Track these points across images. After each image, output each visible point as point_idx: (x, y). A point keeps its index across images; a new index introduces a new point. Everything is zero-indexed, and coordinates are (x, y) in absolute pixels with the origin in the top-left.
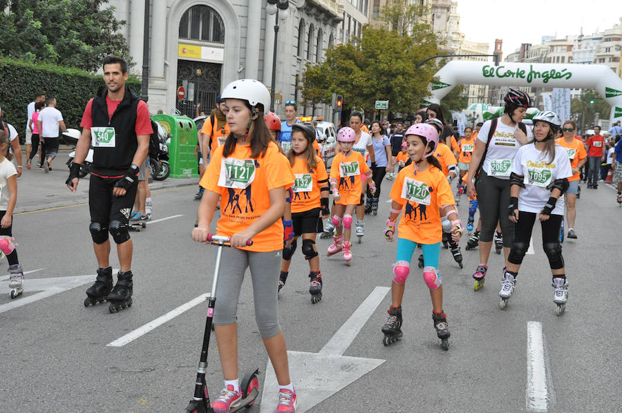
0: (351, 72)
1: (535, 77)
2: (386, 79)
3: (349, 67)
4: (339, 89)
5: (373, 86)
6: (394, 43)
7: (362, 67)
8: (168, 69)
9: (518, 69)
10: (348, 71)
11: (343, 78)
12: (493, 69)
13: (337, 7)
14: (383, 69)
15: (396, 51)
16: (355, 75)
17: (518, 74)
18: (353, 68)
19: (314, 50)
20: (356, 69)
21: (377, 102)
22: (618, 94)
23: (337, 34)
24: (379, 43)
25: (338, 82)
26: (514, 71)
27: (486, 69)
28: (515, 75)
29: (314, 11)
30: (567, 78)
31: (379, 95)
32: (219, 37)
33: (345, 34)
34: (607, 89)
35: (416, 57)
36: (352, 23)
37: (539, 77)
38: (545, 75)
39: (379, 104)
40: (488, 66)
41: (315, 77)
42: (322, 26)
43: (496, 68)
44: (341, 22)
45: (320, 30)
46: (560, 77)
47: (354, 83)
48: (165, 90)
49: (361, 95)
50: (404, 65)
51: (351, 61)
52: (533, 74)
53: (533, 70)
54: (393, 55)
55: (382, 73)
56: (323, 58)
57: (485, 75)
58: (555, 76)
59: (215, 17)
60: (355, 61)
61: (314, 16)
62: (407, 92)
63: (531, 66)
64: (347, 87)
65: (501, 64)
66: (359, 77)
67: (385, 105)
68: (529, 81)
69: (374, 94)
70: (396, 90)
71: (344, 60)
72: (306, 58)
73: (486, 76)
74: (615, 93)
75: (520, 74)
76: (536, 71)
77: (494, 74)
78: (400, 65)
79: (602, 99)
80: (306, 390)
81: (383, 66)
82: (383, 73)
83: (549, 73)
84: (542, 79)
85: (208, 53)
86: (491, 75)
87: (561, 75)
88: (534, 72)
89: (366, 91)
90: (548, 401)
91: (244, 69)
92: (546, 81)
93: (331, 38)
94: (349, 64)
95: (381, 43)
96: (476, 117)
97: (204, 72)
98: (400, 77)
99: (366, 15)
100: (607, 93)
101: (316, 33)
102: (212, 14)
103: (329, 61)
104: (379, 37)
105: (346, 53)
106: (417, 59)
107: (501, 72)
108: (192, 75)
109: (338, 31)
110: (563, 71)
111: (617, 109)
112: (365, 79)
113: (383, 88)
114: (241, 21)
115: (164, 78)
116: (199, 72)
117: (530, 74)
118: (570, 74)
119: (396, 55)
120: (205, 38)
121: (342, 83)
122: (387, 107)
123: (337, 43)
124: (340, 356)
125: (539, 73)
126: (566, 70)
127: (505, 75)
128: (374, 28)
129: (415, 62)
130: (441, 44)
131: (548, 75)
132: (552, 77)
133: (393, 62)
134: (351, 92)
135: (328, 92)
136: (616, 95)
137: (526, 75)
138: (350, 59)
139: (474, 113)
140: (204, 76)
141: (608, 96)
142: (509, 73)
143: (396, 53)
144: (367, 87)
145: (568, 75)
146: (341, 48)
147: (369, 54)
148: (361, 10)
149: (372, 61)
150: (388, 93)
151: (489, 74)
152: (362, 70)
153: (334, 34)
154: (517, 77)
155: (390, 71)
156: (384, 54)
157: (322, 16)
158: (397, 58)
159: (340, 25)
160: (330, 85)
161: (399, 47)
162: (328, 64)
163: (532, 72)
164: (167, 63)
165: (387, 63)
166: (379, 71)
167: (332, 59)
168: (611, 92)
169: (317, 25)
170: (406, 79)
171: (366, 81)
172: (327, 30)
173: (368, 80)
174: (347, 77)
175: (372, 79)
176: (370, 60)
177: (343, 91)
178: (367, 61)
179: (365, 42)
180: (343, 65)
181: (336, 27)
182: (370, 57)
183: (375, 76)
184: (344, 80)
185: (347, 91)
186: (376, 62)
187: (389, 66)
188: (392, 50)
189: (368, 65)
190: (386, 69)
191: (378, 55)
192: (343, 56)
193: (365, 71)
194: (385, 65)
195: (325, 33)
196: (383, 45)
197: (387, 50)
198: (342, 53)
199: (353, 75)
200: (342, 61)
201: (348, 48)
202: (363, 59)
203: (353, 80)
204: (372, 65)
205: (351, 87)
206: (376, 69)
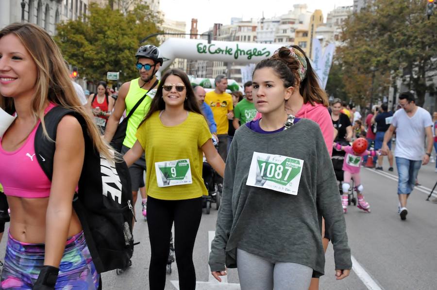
0: (81, 46)
1: (241, 54)
2: (114, 53)
3: (79, 41)
5: (102, 59)
6: (120, 21)
7: (92, 41)
9: (227, 47)
10: (79, 45)
11: (74, 50)
12: (205, 46)
14: (111, 44)
15: (122, 28)
16: (86, 49)
17: (226, 51)
18: (83, 42)
20: (86, 43)
21: (109, 73)
23: (62, 10)
24: (106, 21)
25: (70, 54)
26: (223, 48)
27: (200, 46)
28: (224, 52)
30: (267, 56)
31: (108, 67)
33: (69, 10)
35: (139, 34)
37: (244, 54)
38: (249, 52)
39: (111, 76)
40: (202, 44)
42: (49, 2)
43: (208, 45)
45: (47, 5)
46: (261, 55)
47: (85, 56)
49: (92, 66)
50: (130, 41)
51: (82, 36)
52: (239, 52)
53: (239, 48)
54: (120, 32)
55: (109, 48)
56: (53, 32)
57: (198, 51)
58: (257, 54)
60: (85, 35)
62: (133, 65)
63: (237, 45)
64: (79, 59)
65: (213, 42)
66: (89, 50)
67: (116, 76)
68: (236, 58)
69: (103, 66)
70: (124, 62)
71: (74, 34)
73: (200, 52)
75: (228, 52)
76: (242, 49)
77: (207, 50)
78: (126, 41)
81: (111, 41)
82: (111, 48)
83: (252, 51)
84: (246, 56)
86: (204, 51)
87: (262, 53)
88: (240, 50)
89: (96, 63)
92: (250, 58)
93: (57, 14)
94: (79, 38)
95: (108, 20)
98: (127, 51)
101: (43, 8)
103: (60, 35)
104: (105, 15)
105: (75, 28)
106: (141, 36)
107: (213, 49)
109: (63, 8)
110: (263, 50)
112: (95, 52)
113: (112, 61)
117: (237, 52)
118: (269, 52)
119: (123, 32)
121: (73, 56)
122: (118, 77)
123: (65, 19)
125: (244, 51)
126: (265, 49)
127: (216, 52)
128: (99, 6)
129: (139, 39)
130: (158, 23)
131: (251, 53)
132: (254, 54)
133: (120, 37)
134: (82, 63)
137: (233, 52)
138: (81, 33)
142: (219, 51)
143: (122, 30)
144: (97, 60)
145: (267, 54)
146: (71, 24)
147: (98, 30)
149: (100, 36)
150: (116, 65)
151: (202, 51)
152: (91, 44)
153: (59, 10)
154: (226, 53)
155: (118, 46)
156: (111, 30)
158: (123, 35)
159: (64, 2)
161: (124, 25)
162: (59, 37)
163: (238, 50)
165: (114, 39)
166: (108, 45)
167: (62, 33)
170: (132, 53)
171: (96, 54)
172: (53, 6)
173: (97, 53)
174: (78, 50)
175: (101, 53)
176: (99, 35)
177: (75, 63)
178: (96, 36)
179: (94, 19)
180: (74, 39)
181: (61, 4)
182: (99, 33)
183: (104, 50)
184: (76, 53)
185: (79, 63)
186: (104, 37)
187: (116, 41)
188: (118, 27)
189: (96, 40)
190: (114, 44)
191: (106, 31)
192: (73, 30)
193: (95, 45)
194: (113, 40)
195: (52, 8)
196: (110, 22)
197: (114, 27)
198: (73, 28)
199: (84, 48)
200: (72, 35)
201: (78, 24)
202: (92, 34)
203: (83, 53)
204: (101, 40)
205: (82, 59)
206: (105, 43)
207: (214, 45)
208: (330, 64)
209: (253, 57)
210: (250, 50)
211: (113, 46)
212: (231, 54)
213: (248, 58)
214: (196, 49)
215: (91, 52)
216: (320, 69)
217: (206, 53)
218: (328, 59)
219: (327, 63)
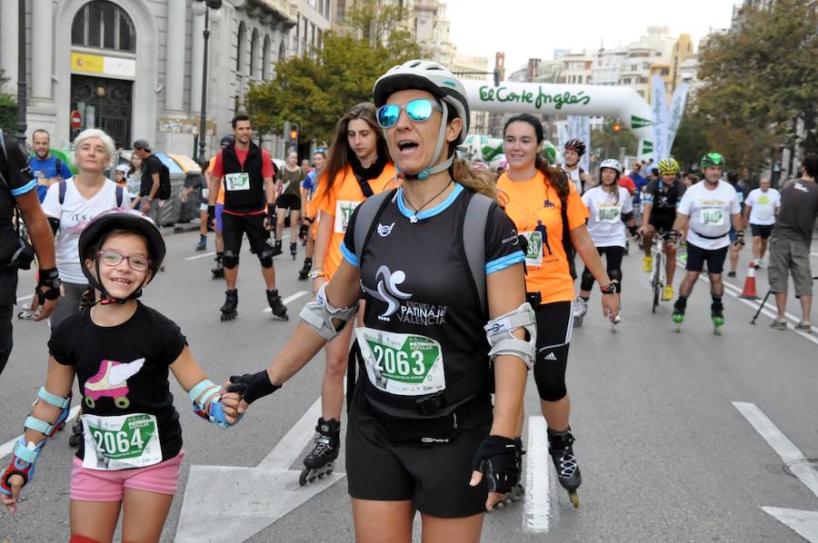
0: (309, 94)
1: (545, 102)
3: (306, 86)
4: (293, 115)
6: (365, 56)
7: (324, 86)
8: (56, 86)
9: (524, 92)
10: (306, 92)
11: (298, 100)
12: (492, 91)
13: (288, 6)
14: (351, 90)
15: (368, 66)
16: (315, 98)
17: (523, 97)
18: (311, 87)
19: (259, 64)
20: (315, 89)
22: (647, 123)
23: (290, 42)
24: (344, 56)
25: (292, 106)
26: (519, 93)
27: (484, 90)
28: (520, 99)
29: (257, 11)
30: (585, 103)
32: (128, 44)
33: (300, 43)
34: (634, 118)
36: (310, 28)
37: (550, 101)
38: (557, 99)
40: (486, 87)
41: (262, 100)
42: (269, 31)
43: (496, 89)
44: (295, 27)
45: (267, 36)
46: (576, 102)
47: (313, 108)
48: (54, 115)
49: (323, 123)
51: (309, 79)
52: (543, 98)
53: (543, 92)
54: (364, 71)
55: (348, 95)
56: (272, 75)
57: (482, 98)
58: (569, 100)
59: (121, 17)
60: (314, 78)
61: (258, 19)
63: (540, 88)
64: (304, 113)
65: (502, 84)
66: (319, 100)
68: (538, 107)
71: (300, 76)
72: (248, 73)
73: (484, 100)
74: (642, 123)
75: (527, 98)
76: (546, 94)
77: (494, 97)
79: (627, 130)
80: (239, 517)
81: (351, 86)
82: (351, 95)
83: (563, 96)
84: (554, 104)
85: (114, 66)
86: (490, 98)
87: (578, 99)
88: (544, 95)
89: (329, 118)
90: (550, 519)
91: (164, 88)
92: (558, 107)
93: (282, 48)
94: (306, 82)
95: (348, 55)
96: (473, 152)
97: (109, 92)
99: (327, 17)
100: (635, 122)
101: (261, 41)
102: (118, 14)
103: (279, 78)
104: (345, 47)
105: (302, 68)
107: (503, 95)
108: (93, 95)
109: (291, 40)
110: (579, 94)
111: (646, 143)
112: (328, 102)
114: (158, 23)
115: (52, 99)
116: (101, 91)
117: (539, 98)
118: (588, 98)
120: (109, 44)
121: (296, 108)
123: (289, 54)
124: (286, 470)
125: (549, 96)
126: (582, 93)
127: (508, 99)
128: (338, 36)
131: (560, 99)
132: (566, 101)
133: (364, 80)
134: (309, 120)
135: (278, 120)
136: (644, 126)
137: (534, 98)
138: (308, 75)
139: (471, 147)
140: (109, 97)
141: (634, 126)
142: (513, 97)
143: (367, 68)
144: (330, 113)
145: (585, 100)
146: (295, 62)
147: (332, 70)
148: (321, 11)
149: (336, 78)
151: (487, 97)
152: (323, 90)
153: (286, 43)
154: (523, 101)
155: (360, 93)
156: (351, 69)
157: (269, 18)
158: (369, 76)
159: (293, 31)
160: (281, 110)
161: (371, 61)
162: (278, 83)
163: (541, 95)
164: (56, 78)
165: (356, 82)
166: (346, 92)
167: (283, 75)
168: (637, 122)
169: (263, 31)
171: (329, 105)
172: (276, 37)
173: (331, 104)
174: (302, 100)
175: (337, 103)
176: (333, 77)
177: (298, 118)
178: (330, 79)
179: (328, 54)
180: (298, 84)
181: (287, 34)
182: (334, 73)
183: (341, 98)
184: (300, 104)
185: (304, 119)
186: (342, 80)
187: (359, 85)
188: (362, 64)
189: (331, 85)
190: (354, 90)
191: (344, 71)
192: (298, 71)
193: (328, 92)
194: (354, 84)
195: (273, 41)
196: (351, 58)
197: (356, 64)
198: (297, 68)
199: (311, 97)
200: (296, 78)
201: (304, 61)
202: (324, 76)
203: (311, 103)
204: (337, 84)
205: (309, 113)
206: (341, 89)
207: (505, 88)
208: (681, 113)
209: (564, 105)
210: (560, 95)
211: (356, 92)
212: (531, 102)
213: (556, 107)
214: (478, 95)
215: (321, 102)
216: (662, 122)
217: (493, 100)
218: (678, 107)
219: (675, 112)
